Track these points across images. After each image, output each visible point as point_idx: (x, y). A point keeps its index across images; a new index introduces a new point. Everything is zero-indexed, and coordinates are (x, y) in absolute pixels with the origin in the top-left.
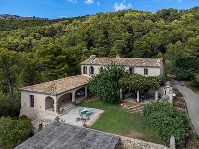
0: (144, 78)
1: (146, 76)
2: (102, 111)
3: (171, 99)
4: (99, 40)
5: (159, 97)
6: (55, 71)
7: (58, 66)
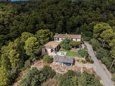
0: (76, 42)
1: (77, 41)
2: (66, 52)
3: (84, 48)
4: (50, 20)
5: (81, 47)
6: (46, 40)
7: (46, 38)
